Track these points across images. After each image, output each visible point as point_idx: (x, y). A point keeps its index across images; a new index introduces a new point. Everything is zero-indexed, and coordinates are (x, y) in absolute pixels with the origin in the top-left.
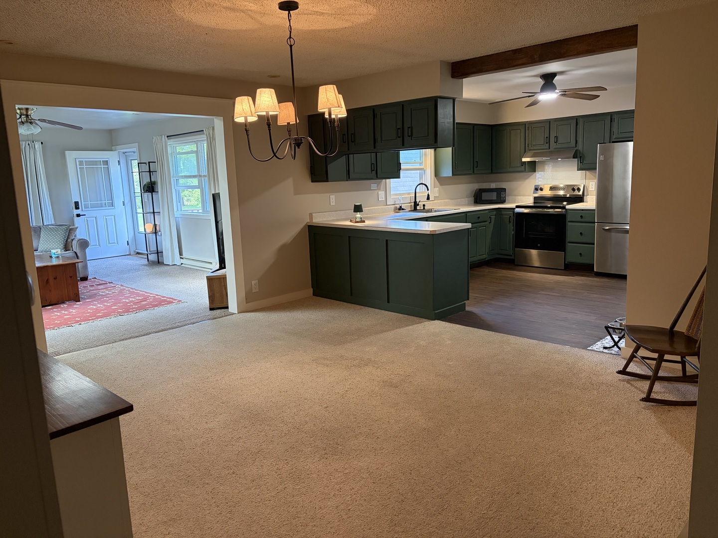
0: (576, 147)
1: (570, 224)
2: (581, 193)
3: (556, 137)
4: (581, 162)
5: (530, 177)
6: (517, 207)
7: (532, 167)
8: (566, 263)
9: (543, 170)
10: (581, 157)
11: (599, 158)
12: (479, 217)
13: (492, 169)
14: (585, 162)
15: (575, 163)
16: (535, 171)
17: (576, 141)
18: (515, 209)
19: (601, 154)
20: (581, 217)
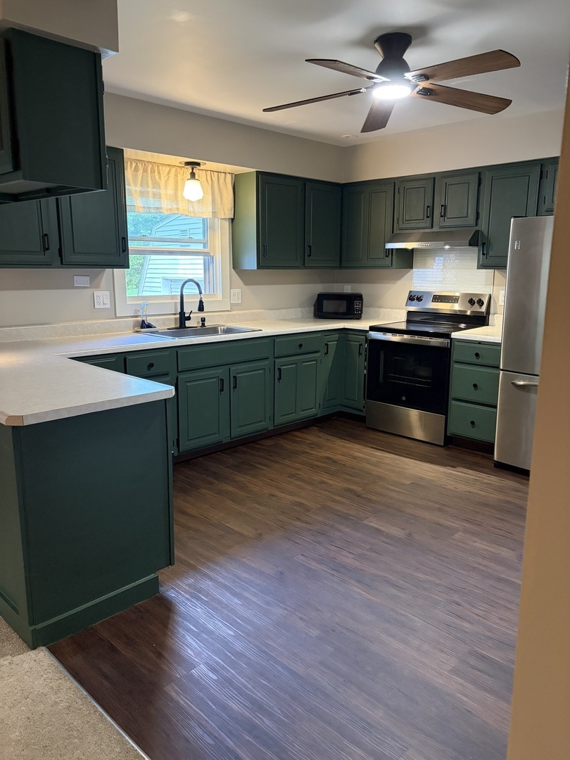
0: (476, 225)
1: (456, 366)
2: (484, 309)
3: (444, 206)
4: (483, 254)
5: (403, 276)
6: (373, 328)
7: (407, 259)
8: (448, 434)
9: (424, 266)
10: (484, 244)
11: (513, 245)
12: (301, 346)
13: (341, 261)
14: (490, 254)
15: (473, 255)
16: (411, 267)
17: (478, 214)
18: (367, 331)
19: (516, 238)
20: (477, 355)
